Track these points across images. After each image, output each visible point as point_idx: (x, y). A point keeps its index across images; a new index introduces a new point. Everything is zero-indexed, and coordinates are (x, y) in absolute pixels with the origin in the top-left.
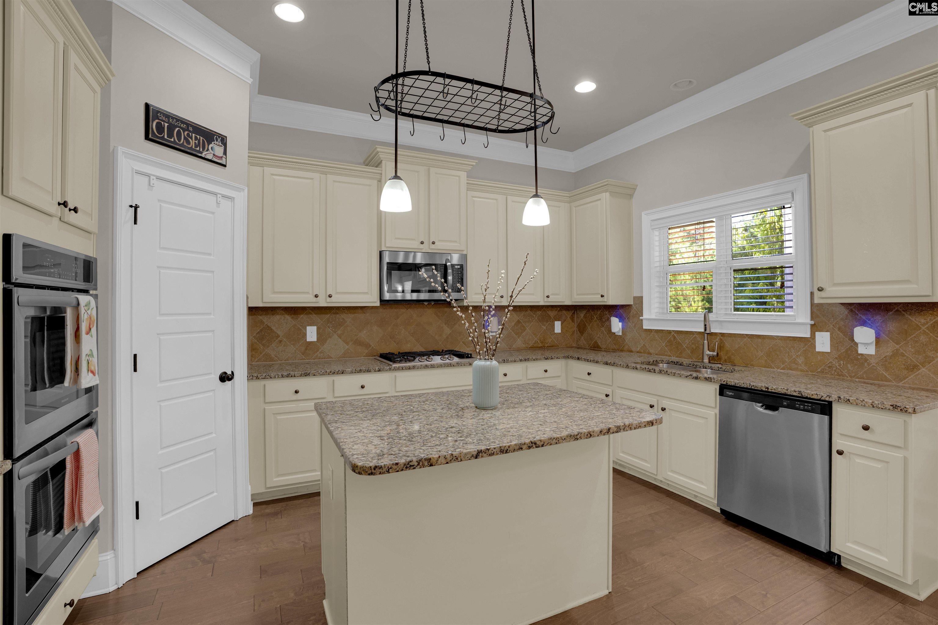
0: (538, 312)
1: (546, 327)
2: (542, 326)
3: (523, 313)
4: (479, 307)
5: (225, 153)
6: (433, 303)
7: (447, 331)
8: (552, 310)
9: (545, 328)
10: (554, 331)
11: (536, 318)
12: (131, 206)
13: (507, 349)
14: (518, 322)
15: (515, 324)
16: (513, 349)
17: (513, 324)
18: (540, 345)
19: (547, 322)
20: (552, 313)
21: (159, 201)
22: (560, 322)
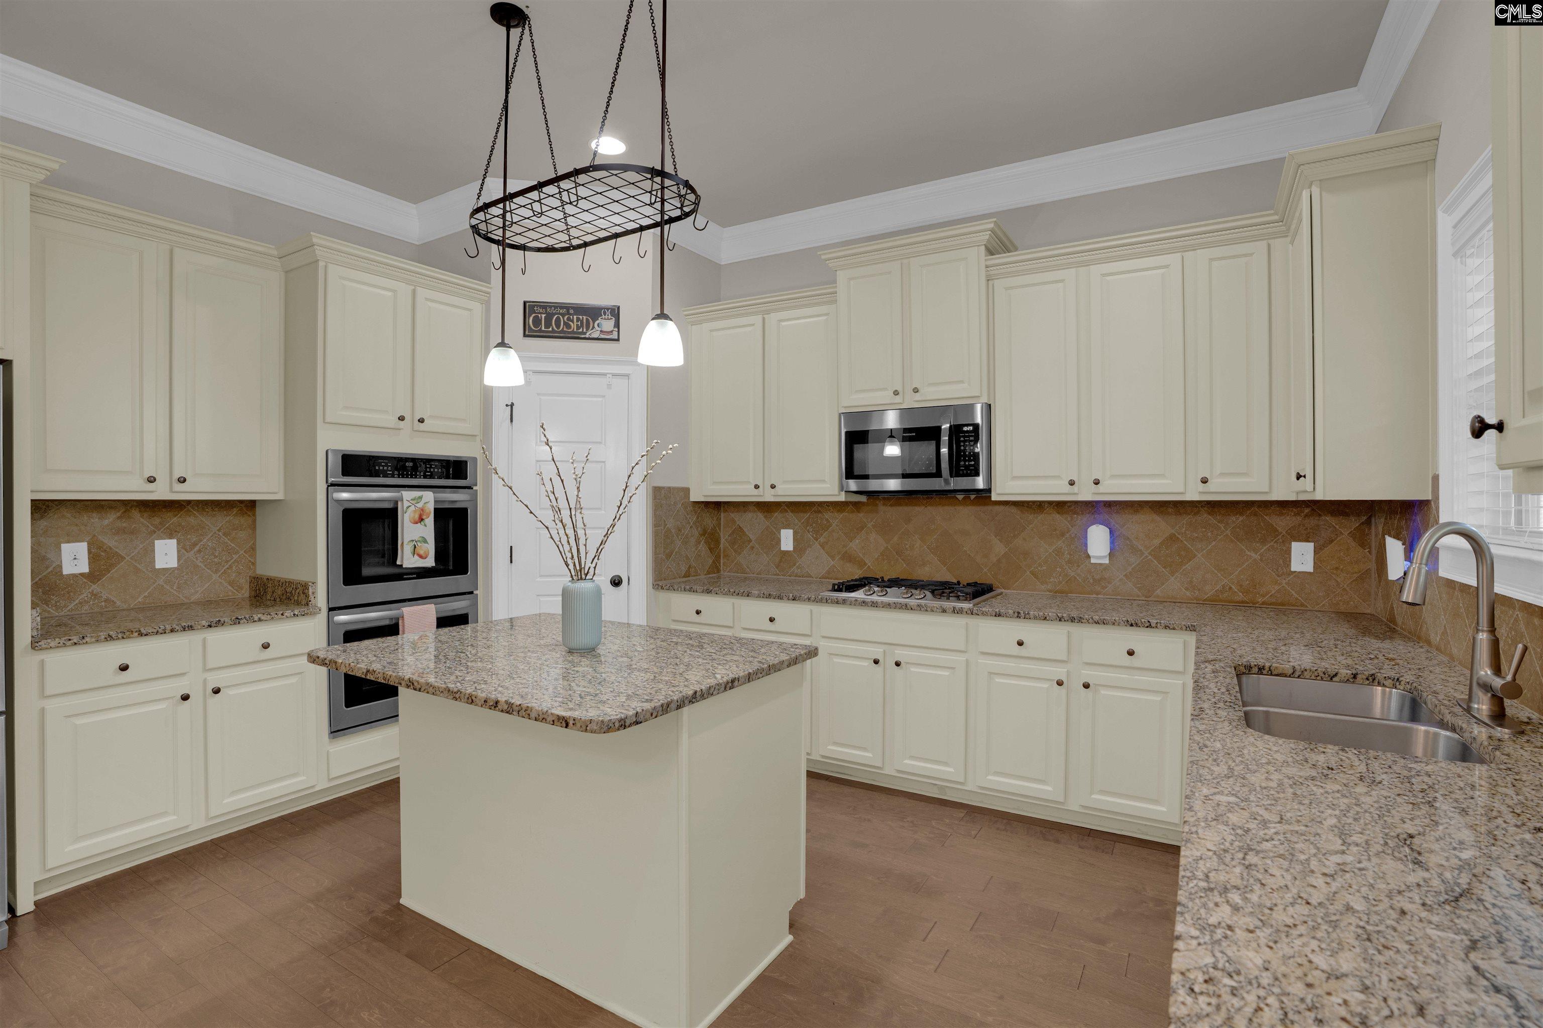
0: (1234, 518)
1: (1261, 555)
2: (1249, 553)
3: (1185, 519)
4: (1069, 504)
5: (617, 325)
6: (973, 497)
7: (999, 548)
8: (1281, 514)
9: (1257, 557)
10: (1289, 565)
11: (1228, 532)
12: (507, 405)
13: (1138, 596)
14: (1172, 538)
15: (1162, 544)
16: (1154, 599)
17: (1157, 542)
18: (1240, 597)
19: (1263, 541)
20: (1283, 523)
21: (538, 394)
22: (1309, 547)
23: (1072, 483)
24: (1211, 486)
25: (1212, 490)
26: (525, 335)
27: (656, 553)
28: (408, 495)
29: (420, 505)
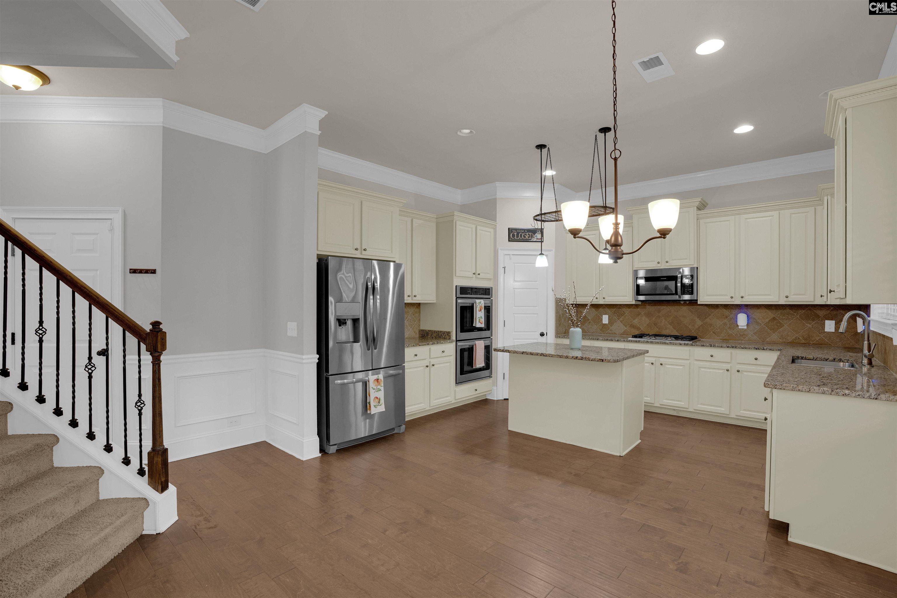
0: (801, 311)
1: (812, 325)
2: (806, 324)
3: (780, 312)
4: (729, 306)
6: (688, 302)
7: (699, 323)
8: (821, 310)
9: (811, 326)
10: (824, 329)
11: (798, 316)
13: (759, 341)
14: (774, 319)
15: (769, 321)
16: (766, 342)
17: (767, 320)
18: (803, 341)
19: (813, 320)
20: (821, 313)
22: (833, 322)
23: (732, 298)
24: (790, 299)
25: (790, 300)
26: (509, 241)
27: (556, 324)
28: (478, 301)
29: (480, 305)
